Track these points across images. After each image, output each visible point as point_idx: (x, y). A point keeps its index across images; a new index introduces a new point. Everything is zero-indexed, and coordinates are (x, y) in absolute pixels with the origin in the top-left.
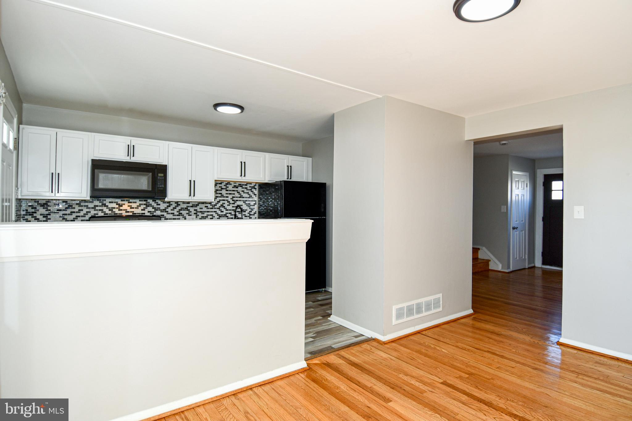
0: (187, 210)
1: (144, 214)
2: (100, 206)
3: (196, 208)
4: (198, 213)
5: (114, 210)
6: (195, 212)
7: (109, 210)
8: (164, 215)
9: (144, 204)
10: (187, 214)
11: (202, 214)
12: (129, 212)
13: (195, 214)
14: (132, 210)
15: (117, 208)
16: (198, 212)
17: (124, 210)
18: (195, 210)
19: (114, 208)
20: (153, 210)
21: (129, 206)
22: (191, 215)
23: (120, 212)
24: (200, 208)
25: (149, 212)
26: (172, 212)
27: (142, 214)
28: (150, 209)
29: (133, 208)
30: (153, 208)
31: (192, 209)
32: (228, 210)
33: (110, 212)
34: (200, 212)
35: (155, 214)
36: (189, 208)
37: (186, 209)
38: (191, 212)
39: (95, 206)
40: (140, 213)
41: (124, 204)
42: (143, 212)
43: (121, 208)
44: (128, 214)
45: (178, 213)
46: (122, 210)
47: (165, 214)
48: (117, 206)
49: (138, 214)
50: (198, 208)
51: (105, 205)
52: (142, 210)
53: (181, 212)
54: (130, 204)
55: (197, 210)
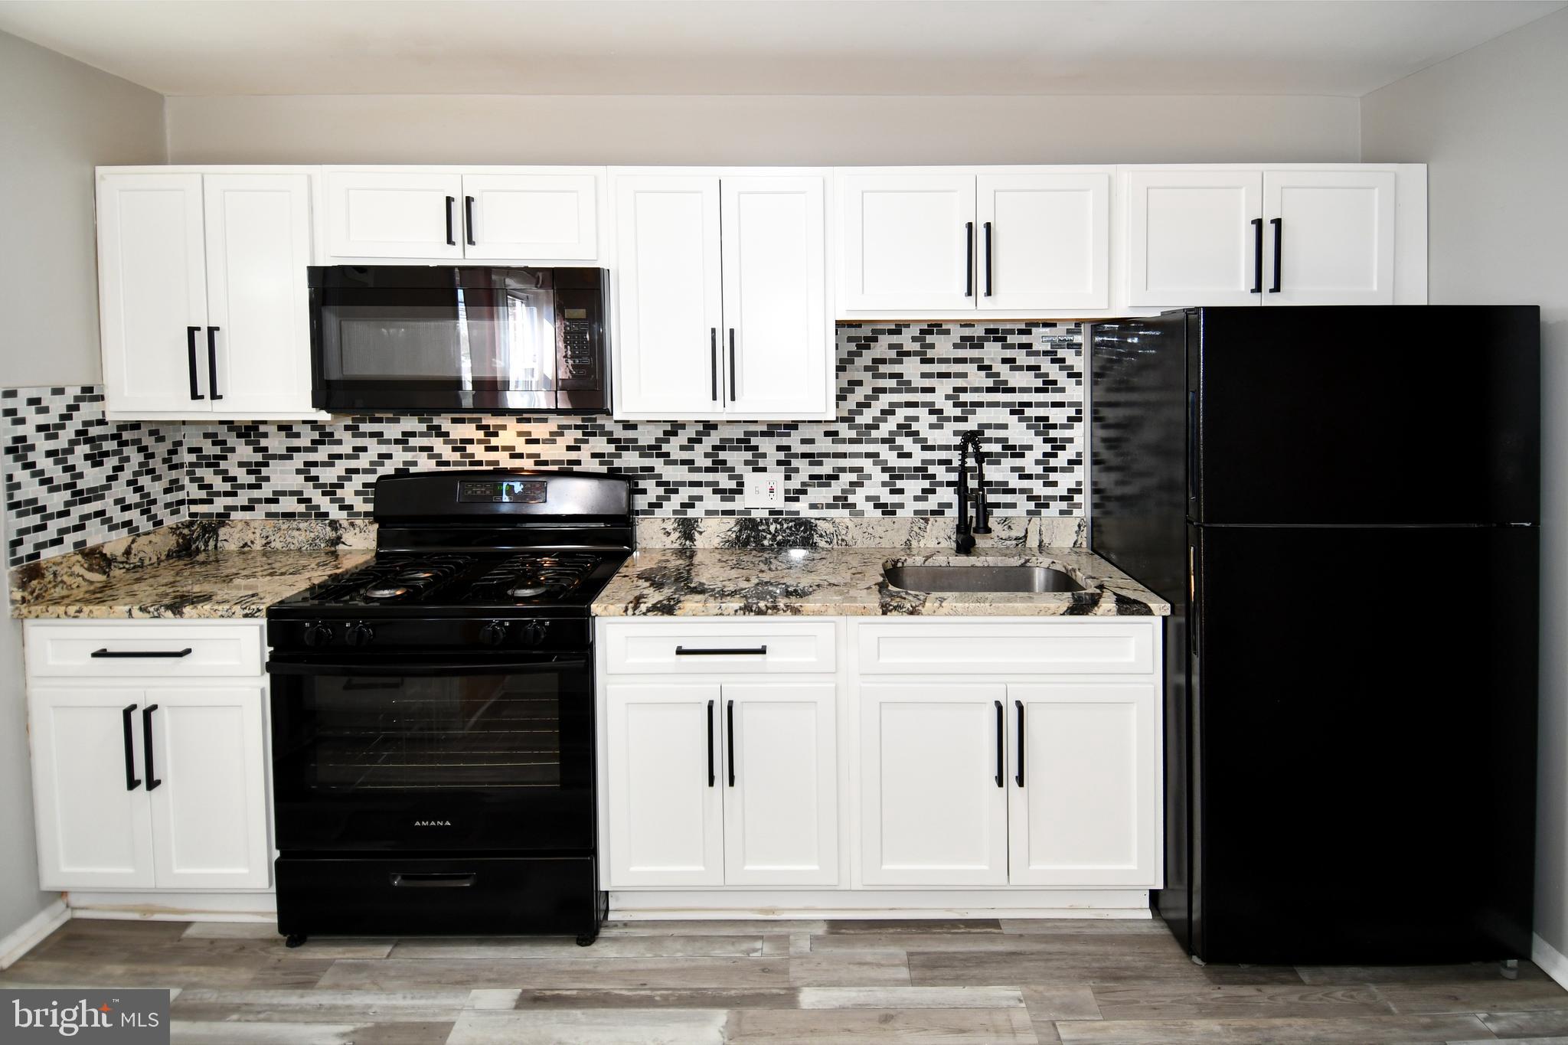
0: (747, 449)
1: (578, 462)
2: (422, 435)
3: (784, 441)
4: (795, 463)
5: (470, 449)
6: (781, 456)
7: (455, 449)
8: (652, 469)
9: (577, 427)
10: (747, 463)
11: (811, 464)
12: (520, 456)
13: (779, 463)
14: (533, 449)
15: (480, 442)
16: (796, 456)
17: (505, 449)
18: (779, 448)
19: (471, 441)
20: (611, 448)
21: (520, 434)
22: (764, 470)
23: (492, 456)
24: (804, 441)
25: (594, 455)
26: (686, 455)
27: (570, 462)
29: (536, 441)
30: (610, 441)
31: (767, 445)
32: (932, 448)
33: (456, 456)
34: (804, 456)
35: (617, 463)
36: (754, 441)
37: (744, 444)
38: (764, 455)
39: (404, 434)
40: (561, 462)
41: (504, 427)
42: (573, 455)
43: (494, 442)
44: (517, 463)
45: (708, 463)
46: (495, 449)
47: (657, 464)
48: (481, 434)
49: (554, 462)
50: (794, 441)
51: (438, 431)
52: (569, 448)
53: (722, 455)
54: (525, 427)
55: (788, 448)
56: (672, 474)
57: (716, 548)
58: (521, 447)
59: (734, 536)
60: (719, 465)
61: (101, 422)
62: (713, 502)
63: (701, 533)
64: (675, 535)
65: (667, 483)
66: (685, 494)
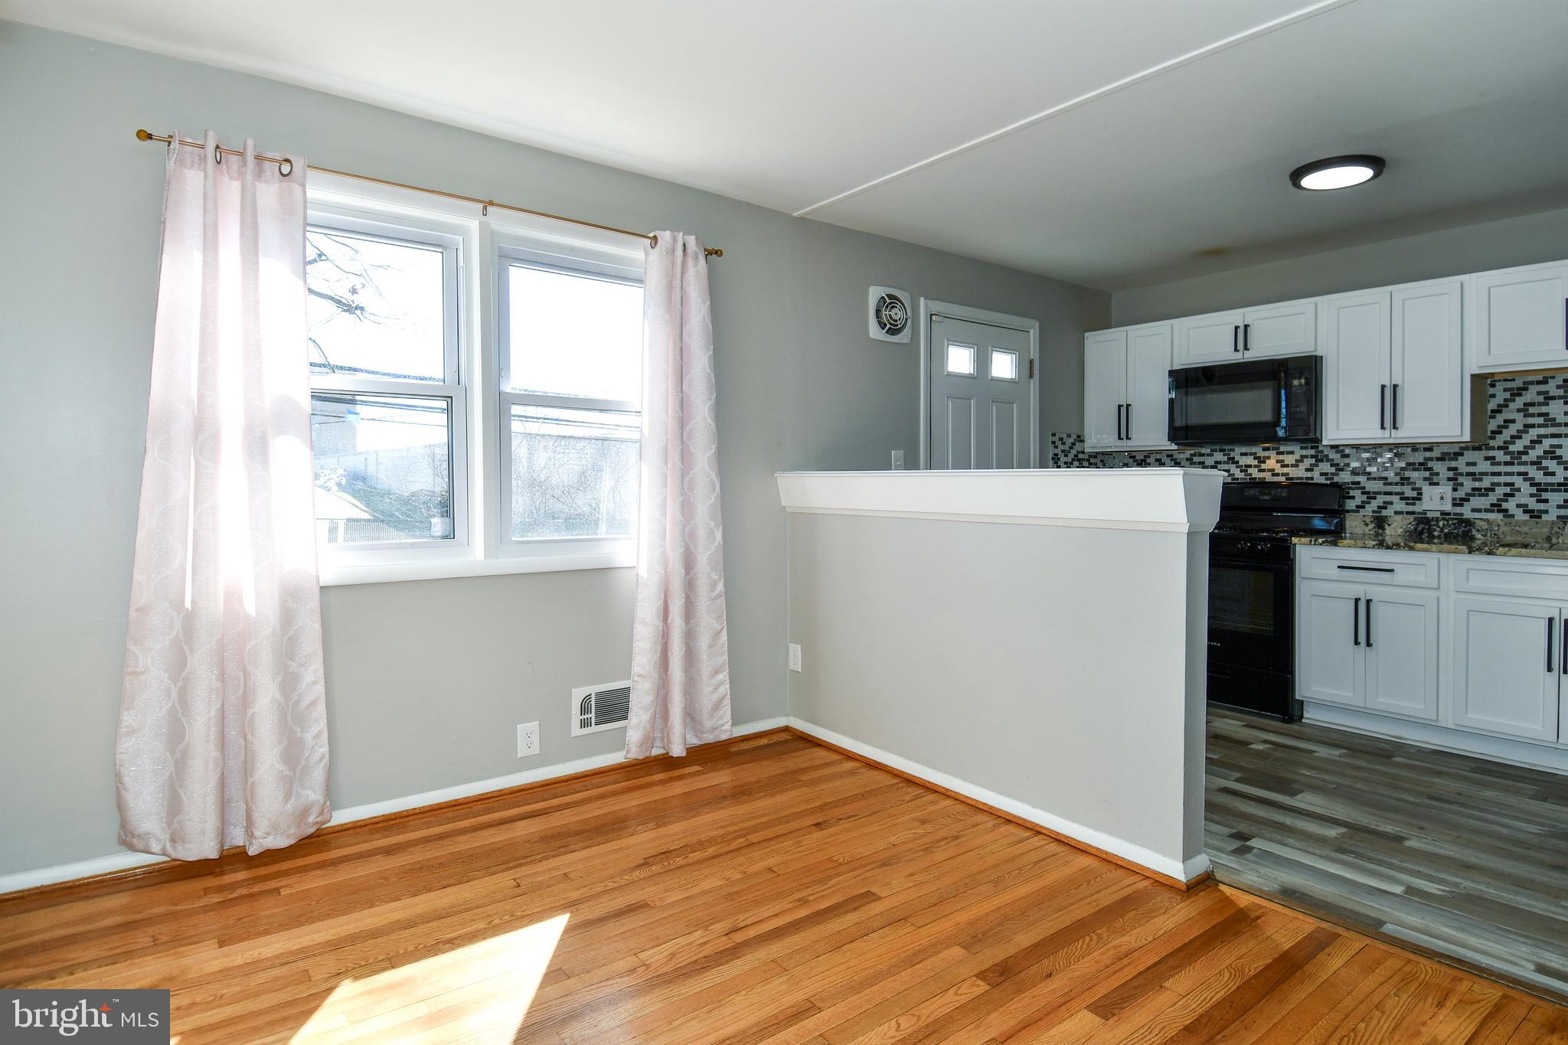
0: (1426, 469)
1: (1312, 479)
2: (1225, 463)
3: (1453, 464)
4: (1461, 479)
5: (1250, 471)
6: (1451, 474)
7: (1241, 471)
8: (1359, 483)
9: (1312, 456)
10: (1425, 479)
11: (1474, 480)
12: (1277, 475)
13: (1449, 479)
14: (1285, 470)
15: (1255, 466)
16: (1461, 474)
17: (1269, 470)
18: (1450, 469)
19: (1250, 466)
20: (1333, 470)
21: (1278, 462)
22: (1437, 484)
23: (1262, 475)
24: (1468, 464)
25: (1322, 474)
27: (1307, 478)
28: (1326, 467)
29: (1287, 466)
30: (1332, 465)
31: (1440, 468)
33: (1242, 475)
34: (1468, 474)
35: (1336, 479)
36: (1430, 464)
37: (1423, 466)
38: (1437, 474)
39: (1216, 462)
40: (1302, 478)
41: (1269, 458)
42: (1309, 475)
43: (1263, 466)
44: (1276, 479)
45: (1397, 479)
46: (1264, 471)
47: (1361, 479)
48: (1256, 462)
49: (1298, 478)
50: (1460, 464)
51: (1232, 460)
52: (1307, 470)
53: (1407, 474)
54: (1281, 457)
55: (1456, 469)
56: (1372, 486)
57: (1400, 536)
58: (1278, 469)
59: (1412, 527)
60: (1404, 481)
61: (1083, 452)
62: (1400, 505)
63: (1389, 525)
64: (1371, 526)
65: (1369, 493)
66: (1380, 500)
